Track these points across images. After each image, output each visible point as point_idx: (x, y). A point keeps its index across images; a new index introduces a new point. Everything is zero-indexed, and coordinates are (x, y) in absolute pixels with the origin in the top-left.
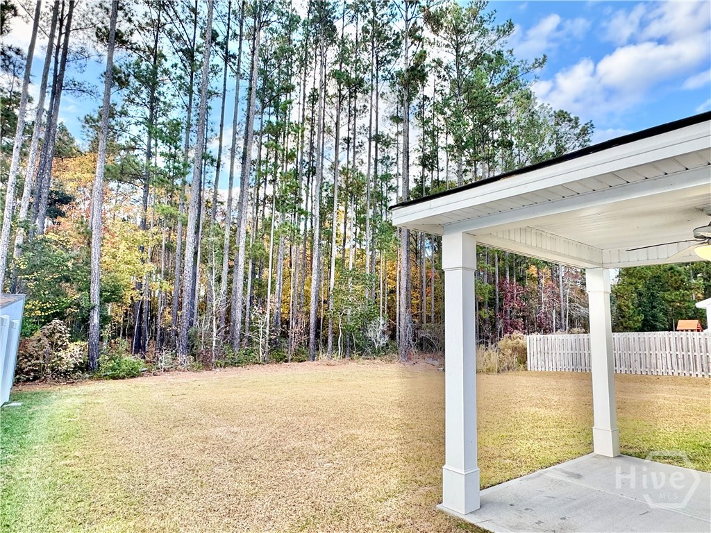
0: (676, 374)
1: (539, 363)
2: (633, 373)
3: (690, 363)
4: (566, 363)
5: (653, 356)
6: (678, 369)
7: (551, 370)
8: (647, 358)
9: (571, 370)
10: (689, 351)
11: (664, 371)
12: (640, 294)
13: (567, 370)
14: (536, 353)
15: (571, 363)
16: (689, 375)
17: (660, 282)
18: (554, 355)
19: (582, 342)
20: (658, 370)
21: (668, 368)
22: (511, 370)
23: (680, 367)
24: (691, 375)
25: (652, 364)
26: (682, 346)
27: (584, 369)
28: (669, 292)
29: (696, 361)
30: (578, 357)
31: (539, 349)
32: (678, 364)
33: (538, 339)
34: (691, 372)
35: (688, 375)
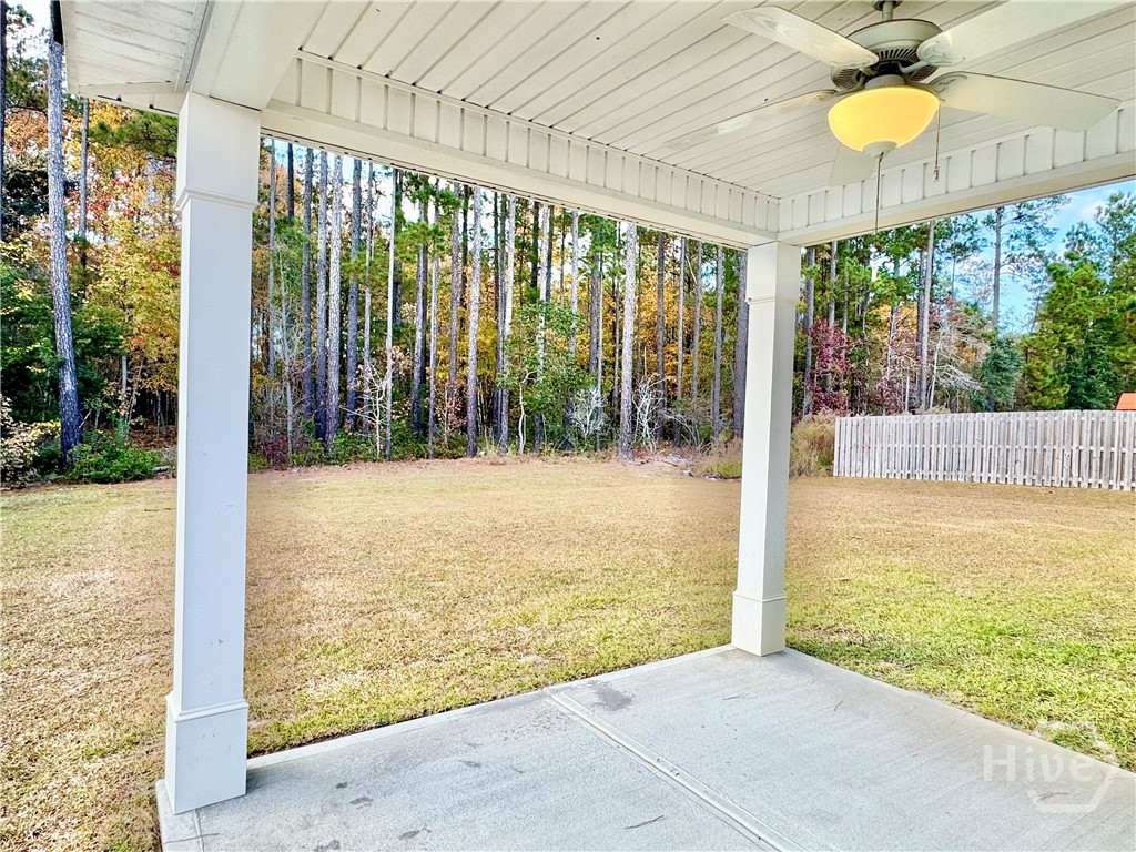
0: (1084, 485)
1: (854, 464)
2: (1010, 482)
3: (1111, 466)
4: (898, 465)
5: (1049, 454)
6: (1090, 476)
7: (871, 476)
8: (1038, 457)
9: (905, 477)
10: (1113, 446)
11: (1063, 479)
12: (1071, 351)
13: (898, 477)
14: (848, 447)
15: (905, 465)
16: (1107, 487)
17: (1111, 329)
18: (878, 450)
19: (927, 429)
20: (1053, 478)
21: (1071, 475)
22: (804, 475)
23: (1093, 472)
24: (1111, 486)
25: (1045, 468)
26: (1102, 436)
27: (926, 474)
28: (1123, 348)
29: (1123, 462)
30: (919, 455)
31: (854, 441)
32: (1090, 467)
33: (855, 424)
34: (1111, 483)
35: (1105, 486)
